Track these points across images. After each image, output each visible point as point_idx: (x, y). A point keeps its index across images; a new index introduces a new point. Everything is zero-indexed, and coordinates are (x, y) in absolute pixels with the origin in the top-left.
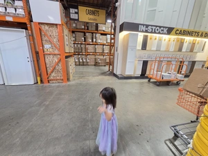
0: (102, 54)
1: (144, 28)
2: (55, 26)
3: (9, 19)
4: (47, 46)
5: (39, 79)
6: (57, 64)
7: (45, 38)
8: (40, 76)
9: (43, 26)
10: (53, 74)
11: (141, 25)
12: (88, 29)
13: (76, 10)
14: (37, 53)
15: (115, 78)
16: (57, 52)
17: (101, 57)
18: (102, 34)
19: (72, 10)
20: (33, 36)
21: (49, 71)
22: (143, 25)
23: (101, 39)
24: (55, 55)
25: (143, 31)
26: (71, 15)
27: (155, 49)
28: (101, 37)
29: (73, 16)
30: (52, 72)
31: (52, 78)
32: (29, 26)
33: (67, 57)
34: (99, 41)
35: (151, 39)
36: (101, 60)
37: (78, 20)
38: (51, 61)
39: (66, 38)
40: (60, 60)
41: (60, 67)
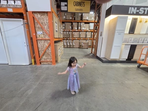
0: (85, 39)
1: (135, 11)
2: (46, 14)
3: (10, 10)
4: (39, 33)
5: (33, 60)
6: (47, 48)
7: (38, 26)
8: (34, 58)
9: (36, 15)
10: (44, 57)
11: (132, 6)
12: (74, 20)
13: (66, 3)
14: (31, 39)
15: (98, 61)
16: (47, 38)
17: (85, 41)
18: (86, 23)
19: (63, 4)
20: (28, 24)
21: (41, 54)
22: (134, 7)
23: (84, 27)
24: (46, 40)
25: (133, 14)
26: (62, 7)
27: (145, 33)
28: (85, 25)
29: (63, 8)
30: (43, 55)
31: (43, 60)
32: (25, 15)
33: (56, 42)
34: (83, 28)
35: (141, 22)
36: (84, 43)
37: (67, 11)
38: (42, 45)
39: (56, 25)
40: (50, 45)
41: (50, 51)
